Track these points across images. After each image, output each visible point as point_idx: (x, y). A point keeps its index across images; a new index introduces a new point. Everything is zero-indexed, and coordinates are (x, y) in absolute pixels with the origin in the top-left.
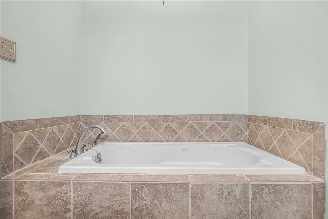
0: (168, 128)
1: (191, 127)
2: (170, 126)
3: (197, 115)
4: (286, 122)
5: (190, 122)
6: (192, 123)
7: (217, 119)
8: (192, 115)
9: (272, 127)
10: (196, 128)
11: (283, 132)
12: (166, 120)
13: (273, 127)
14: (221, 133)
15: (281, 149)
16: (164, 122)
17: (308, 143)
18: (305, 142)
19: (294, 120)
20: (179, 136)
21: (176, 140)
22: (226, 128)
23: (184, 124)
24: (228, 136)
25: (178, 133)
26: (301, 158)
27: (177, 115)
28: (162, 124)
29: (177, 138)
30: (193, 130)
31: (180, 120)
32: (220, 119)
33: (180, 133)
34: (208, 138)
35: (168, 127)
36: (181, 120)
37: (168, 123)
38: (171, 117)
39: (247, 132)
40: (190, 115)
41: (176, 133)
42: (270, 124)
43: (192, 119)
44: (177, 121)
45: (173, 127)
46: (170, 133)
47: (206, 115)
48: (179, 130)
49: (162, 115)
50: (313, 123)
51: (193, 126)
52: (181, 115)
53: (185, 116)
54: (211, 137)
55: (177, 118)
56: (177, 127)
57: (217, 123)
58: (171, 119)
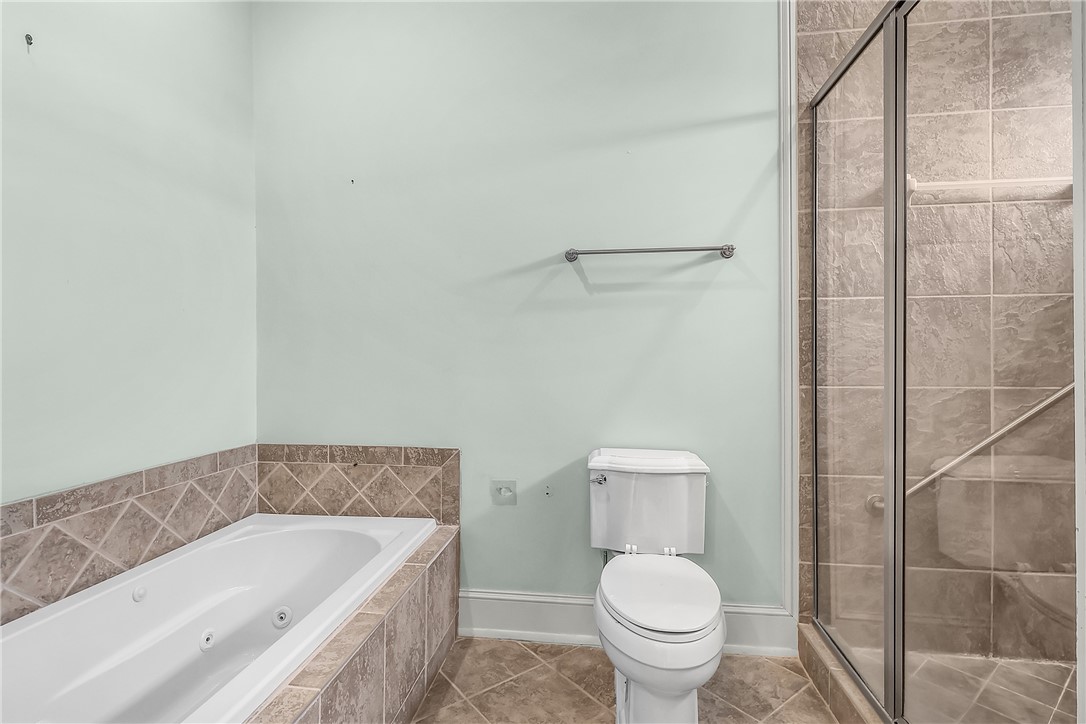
0: (55, 544)
1: (134, 515)
2: (60, 537)
3: (149, 472)
4: (388, 453)
5: (131, 499)
6: (136, 502)
7: (200, 472)
8: (135, 474)
9: (352, 465)
10: (148, 513)
11: (382, 471)
12: (44, 517)
13: (355, 465)
14: (209, 506)
15: (377, 502)
16: (35, 527)
17: (435, 480)
18: (429, 480)
19: (406, 449)
20: (93, 561)
21: (84, 579)
22: (218, 489)
23: (111, 513)
24: (222, 509)
25: (92, 552)
26: (422, 506)
27: (87, 488)
28: (25, 538)
29: (87, 570)
30: (139, 524)
31: (96, 503)
32: (206, 466)
33: (95, 551)
34: (179, 533)
35: (53, 544)
36: (101, 503)
37: (50, 528)
38: (63, 500)
39: (258, 487)
40: (129, 476)
41: (83, 554)
42: (343, 459)
43: (135, 489)
44: (87, 509)
45: (72, 535)
46: (59, 565)
47: (174, 465)
48: (94, 540)
49: (22, 504)
50: (441, 451)
51: (140, 510)
52: (101, 483)
53: (114, 484)
54: (187, 528)
55: (86, 497)
56: (87, 529)
57: (199, 482)
58: (65, 509)
